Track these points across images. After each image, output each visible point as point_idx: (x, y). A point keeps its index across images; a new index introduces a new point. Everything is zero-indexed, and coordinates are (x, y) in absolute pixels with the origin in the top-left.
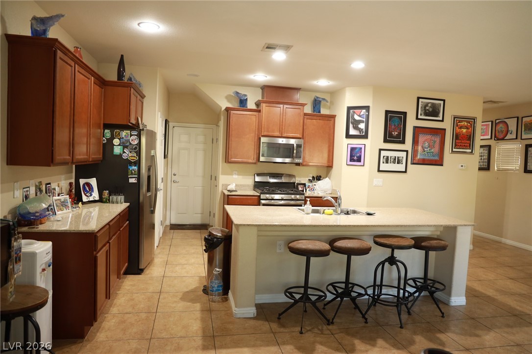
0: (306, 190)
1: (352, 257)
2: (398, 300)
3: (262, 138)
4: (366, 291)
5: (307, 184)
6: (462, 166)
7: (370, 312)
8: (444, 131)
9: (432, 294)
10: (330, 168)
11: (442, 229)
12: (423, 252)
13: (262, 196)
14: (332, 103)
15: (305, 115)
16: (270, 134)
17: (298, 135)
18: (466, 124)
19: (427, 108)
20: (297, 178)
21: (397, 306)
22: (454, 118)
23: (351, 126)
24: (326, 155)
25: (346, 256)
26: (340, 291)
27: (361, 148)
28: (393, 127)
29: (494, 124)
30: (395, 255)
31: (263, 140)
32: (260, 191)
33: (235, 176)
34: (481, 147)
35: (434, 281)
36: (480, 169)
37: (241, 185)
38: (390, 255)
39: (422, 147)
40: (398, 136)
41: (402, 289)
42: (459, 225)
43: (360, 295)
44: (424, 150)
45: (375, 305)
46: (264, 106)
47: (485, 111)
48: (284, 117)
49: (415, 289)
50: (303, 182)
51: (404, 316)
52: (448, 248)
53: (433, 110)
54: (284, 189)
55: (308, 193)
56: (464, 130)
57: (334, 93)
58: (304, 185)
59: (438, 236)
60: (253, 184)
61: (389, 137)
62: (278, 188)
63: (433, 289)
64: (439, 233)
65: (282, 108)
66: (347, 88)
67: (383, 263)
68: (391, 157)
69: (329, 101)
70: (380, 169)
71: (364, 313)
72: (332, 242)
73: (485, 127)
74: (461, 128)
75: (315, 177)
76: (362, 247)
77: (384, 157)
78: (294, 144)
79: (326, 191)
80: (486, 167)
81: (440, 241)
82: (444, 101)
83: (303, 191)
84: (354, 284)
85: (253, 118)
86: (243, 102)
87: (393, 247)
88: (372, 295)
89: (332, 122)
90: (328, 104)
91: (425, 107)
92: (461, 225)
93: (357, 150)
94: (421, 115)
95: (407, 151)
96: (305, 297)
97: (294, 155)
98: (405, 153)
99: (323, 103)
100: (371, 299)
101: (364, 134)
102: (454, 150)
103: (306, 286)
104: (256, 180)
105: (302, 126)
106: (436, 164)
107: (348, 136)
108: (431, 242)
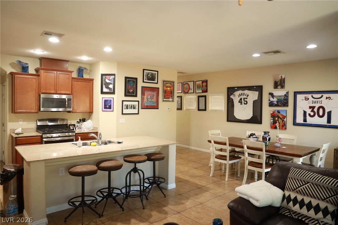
0: (76, 128)
1: (112, 172)
2: (140, 193)
3: (41, 95)
4: (121, 191)
5: (76, 125)
6: (168, 109)
7: (125, 203)
8: (158, 89)
9: (158, 185)
10: (91, 113)
11: (161, 147)
12: (152, 162)
13: (44, 136)
14: (91, 71)
15: (72, 79)
16: (48, 92)
17: (68, 92)
18: (169, 85)
19: (149, 76)
20: (69, 121)
21: (140, 197)
22: (163, 82)
23: (104, 86)
24: (88, 105)
25: (107, 172)
26: (105, 194)
27: (111, 100)
28: (130, 87)
29: (183, 84)
30: (137, 167)
31: (42, 96)
32: (42, 132)
33: (21, 123)
34: (178, 97)
35: (159, 178)
36: (178, 109)
37: (26, 129)
38: (134, 167)
39: (147, 98)
40: (133, 92)
41: (142, 186)
42: (170, 144)
43: (118, 194)
44: (148, 100)
45: (127, 198)
46: (42, 72)
47: (178, 77)
48: (58, 80)
49: (149, 184)
50: (73, 123)
51: (145, 201)
52: (165, 158)
53: (152, 77)
54: (60, 129)
55: (77, 131)
56: (169, 89)
57: (92, 65)
58: (74, 125)
59: (159, 151)
60: (36, 127)
61: (127, 93)
62: (55, 129)
63: (159, 182)
64: (159, 150)
65: (56, 74)
66: (101, 62)
67: (130, 173)
68: (129, 105)
69: (88, 69)
70: (123, 113)
71: (121, 204)
72: (98, 164)
73: (178, 86)
74: (167, 87)
75: (81, 119)
76: (117, 165)
77: (125, 105)
78: (65, 99)
79: (90, 129)
80: (180, 108)
81: (161, 155)
82: (158, 72)
83: (73, 129)
84: (114, 188)
85: (34, 80)
86: (25, 69)
87: (136, 162)
88: (125, 193)
89: (91, 83)
90: (88, 71)
91: (147, 75)
92: (171, 144)
93: (108, 101)
94: (145, 80)
95: (138, 101)
96: (83, 203)
97: (66, 106)
98: (138, 102)
99: (84, 71)
100: (125, 195)
101: (112, 91)
102: (164, 100)
103: (83, 196)
104: (38, 125)
105: (71, 86)
106: (155, 108)
107: (102, 93)
108: (156, 156)
